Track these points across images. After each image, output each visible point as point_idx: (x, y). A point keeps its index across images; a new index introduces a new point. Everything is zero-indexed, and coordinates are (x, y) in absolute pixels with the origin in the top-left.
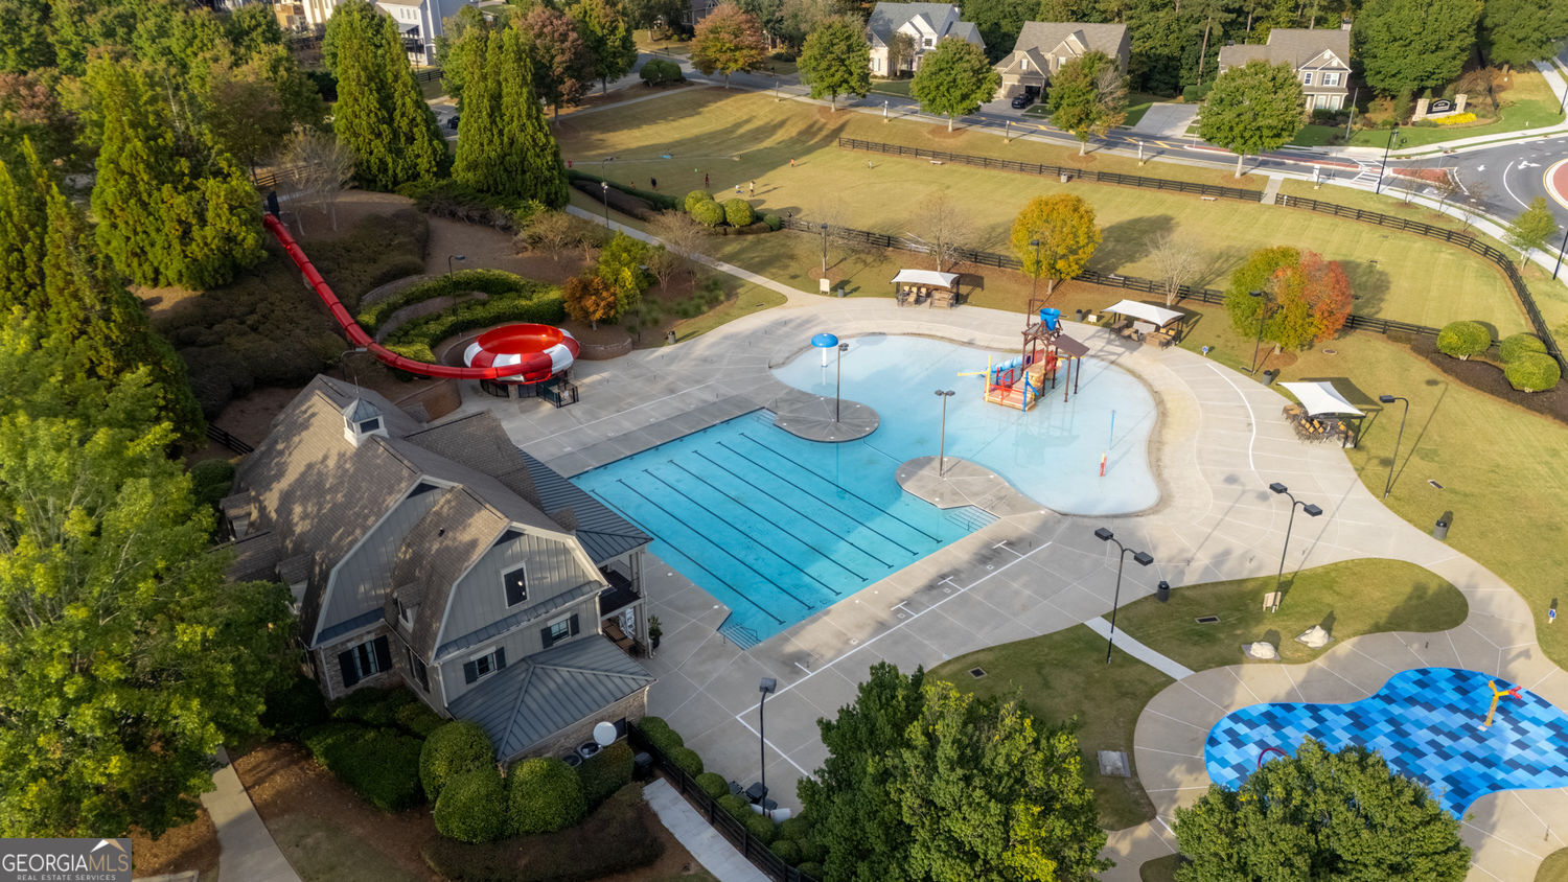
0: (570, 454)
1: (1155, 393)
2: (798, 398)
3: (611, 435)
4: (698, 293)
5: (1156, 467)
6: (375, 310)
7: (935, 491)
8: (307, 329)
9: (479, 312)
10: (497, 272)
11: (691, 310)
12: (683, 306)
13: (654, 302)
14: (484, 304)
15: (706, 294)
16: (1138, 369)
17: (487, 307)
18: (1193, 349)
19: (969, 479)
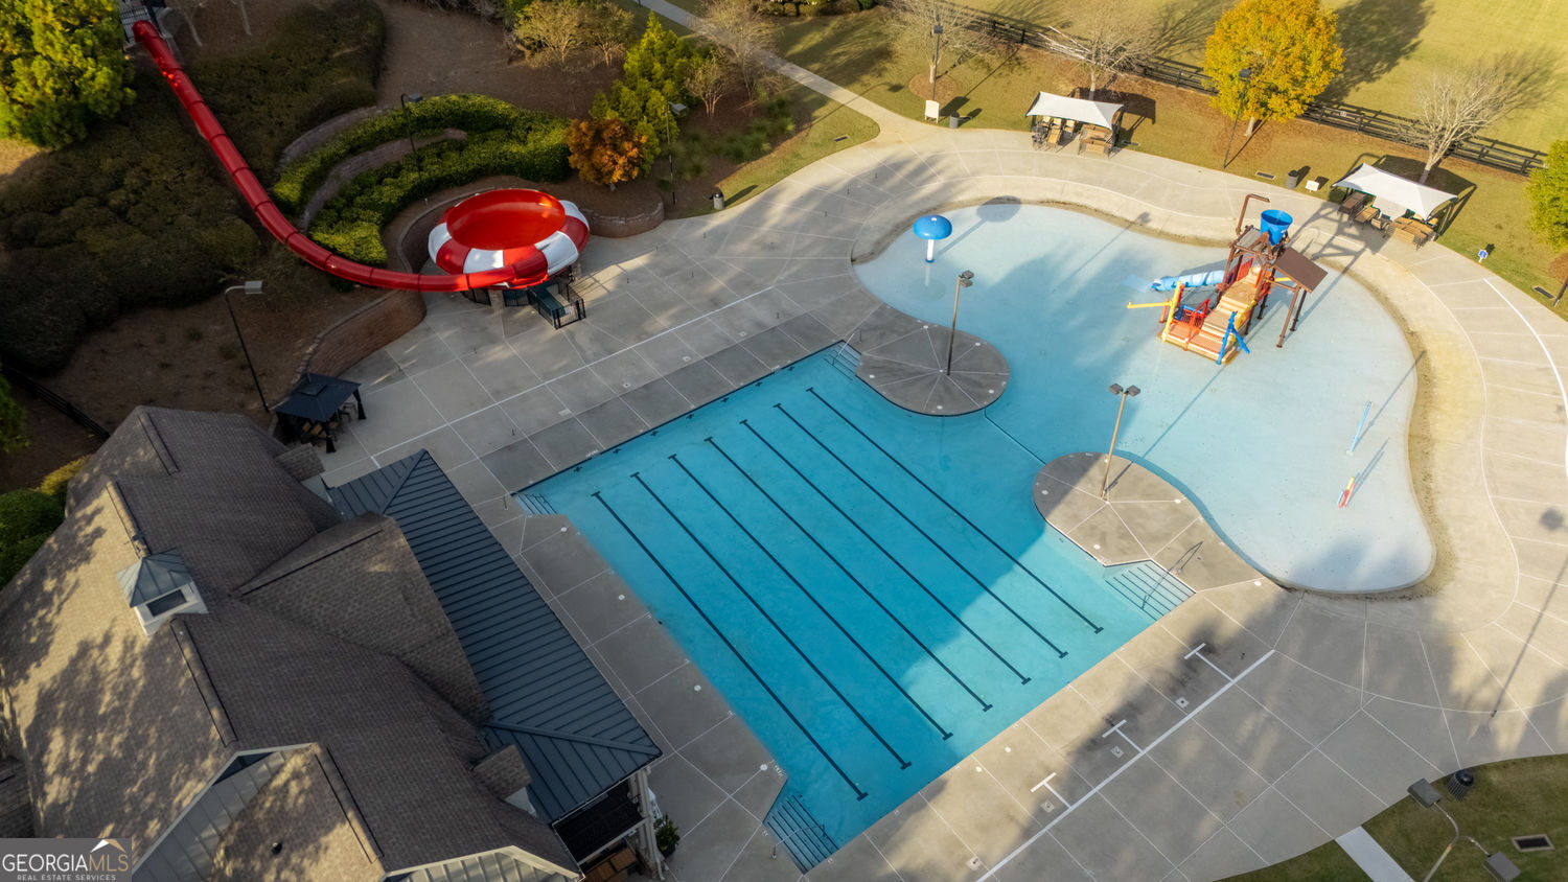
0: (569, 422)
1: (1411, 336)
2: (892, 324)
3: (627, 385)
4: (756, 122)
5: (1423, 489)
6: (302, 173)
7: (1093, 528)
8: (198, 214)
9: (454, 164)
10: (477, 100)
11: (746, 151)
12: (736, 145)
13: (696, 138)
14: (460, 147)
15: (767, 123)
16: (1383, 285)
17: (465, 154)
18: (1461, 250)
19: (1143, 503)
